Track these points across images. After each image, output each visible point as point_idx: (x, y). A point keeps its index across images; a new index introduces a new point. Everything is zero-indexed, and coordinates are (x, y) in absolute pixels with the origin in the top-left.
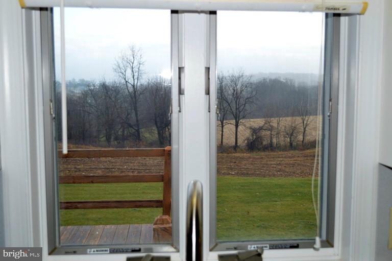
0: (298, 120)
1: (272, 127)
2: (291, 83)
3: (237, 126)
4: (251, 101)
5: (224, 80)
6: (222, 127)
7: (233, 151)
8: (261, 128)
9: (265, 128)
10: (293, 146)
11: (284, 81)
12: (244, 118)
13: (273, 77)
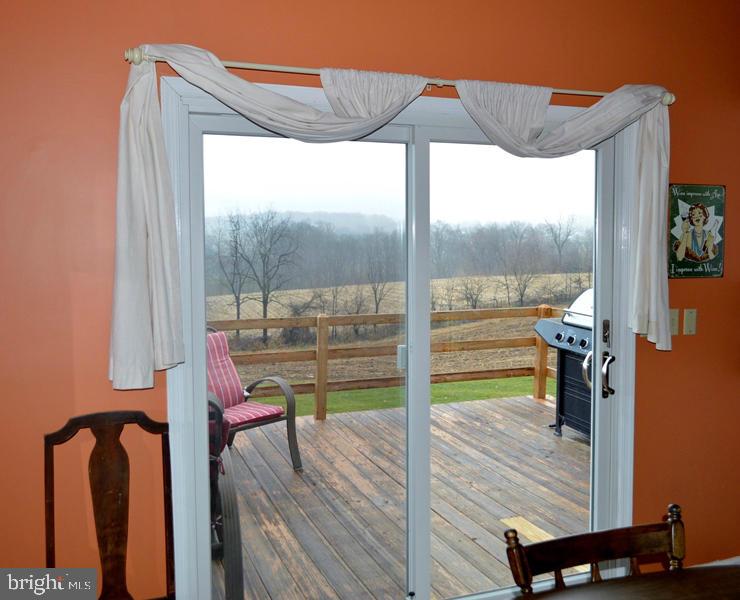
0: (367, 290)
1: (325, 302)
2: (328, 230)
3: (265, 303)
4: (289, 259)
5: (241, 224)
6: (238, 305)
7: (262, 345)
8: (307, 306)
9: (314, 305)
10: (360, 333)
11: (316, 226)
12: (278, 288)
13: (297, 220)
